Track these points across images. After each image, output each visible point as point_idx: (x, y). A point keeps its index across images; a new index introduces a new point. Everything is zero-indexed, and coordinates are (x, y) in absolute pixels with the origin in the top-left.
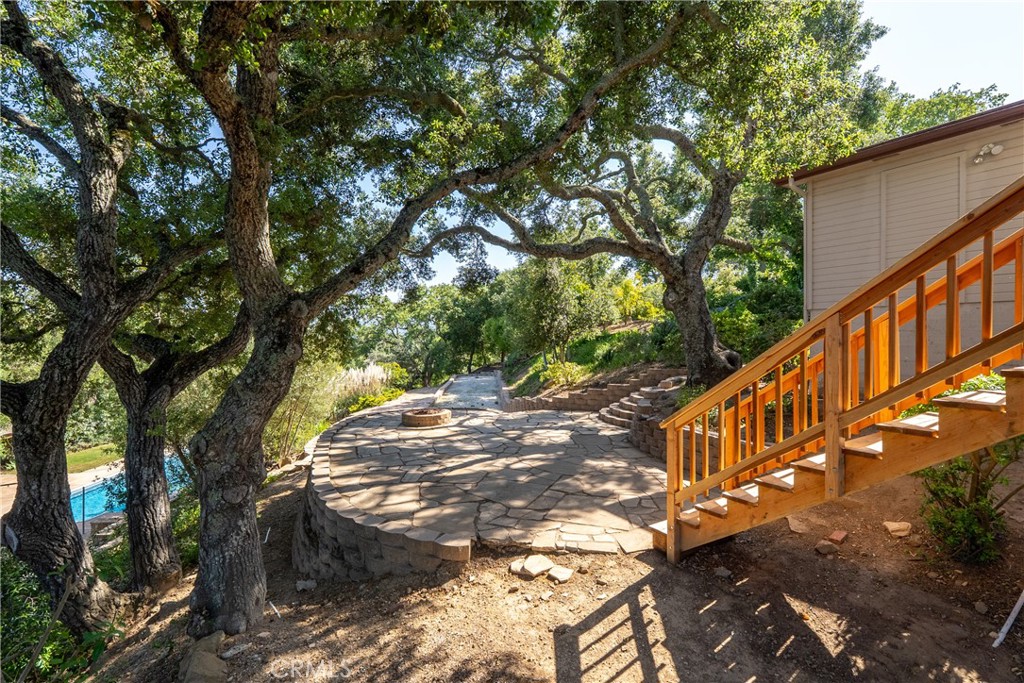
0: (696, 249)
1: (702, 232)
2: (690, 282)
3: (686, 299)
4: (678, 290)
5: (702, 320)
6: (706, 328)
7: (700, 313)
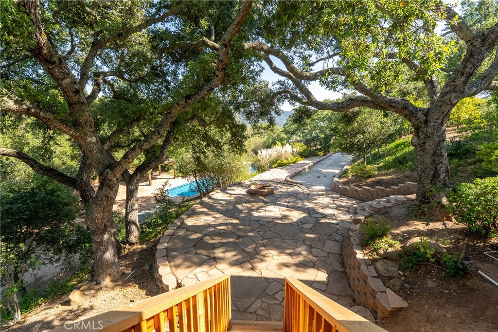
0: (440, 104)
1: (449, 88)
2: (429, 130)
3: (424, 143)
4: (420, 135)
5: (434, 161)
6: (436, 168)
7: (433, 155)
